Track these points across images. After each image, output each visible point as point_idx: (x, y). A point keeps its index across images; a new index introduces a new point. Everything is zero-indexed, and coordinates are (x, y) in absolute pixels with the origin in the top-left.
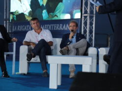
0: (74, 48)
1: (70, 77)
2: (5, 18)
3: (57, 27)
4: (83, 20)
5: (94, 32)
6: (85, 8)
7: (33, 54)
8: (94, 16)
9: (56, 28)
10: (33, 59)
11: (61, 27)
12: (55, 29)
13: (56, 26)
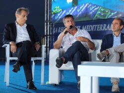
1: (113, 90)
2: (46, 19)
3: (101, 28)
7: (64, 60)
9: (99, 29)
10: (64, 65)
11: (104, 28)
12: (97, 30)
13: (100, 26)
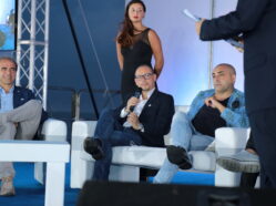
0: (9, 121)
4: (19, 53)
5: (45, 83)
6: (23, 27)
8: (47, 45)
